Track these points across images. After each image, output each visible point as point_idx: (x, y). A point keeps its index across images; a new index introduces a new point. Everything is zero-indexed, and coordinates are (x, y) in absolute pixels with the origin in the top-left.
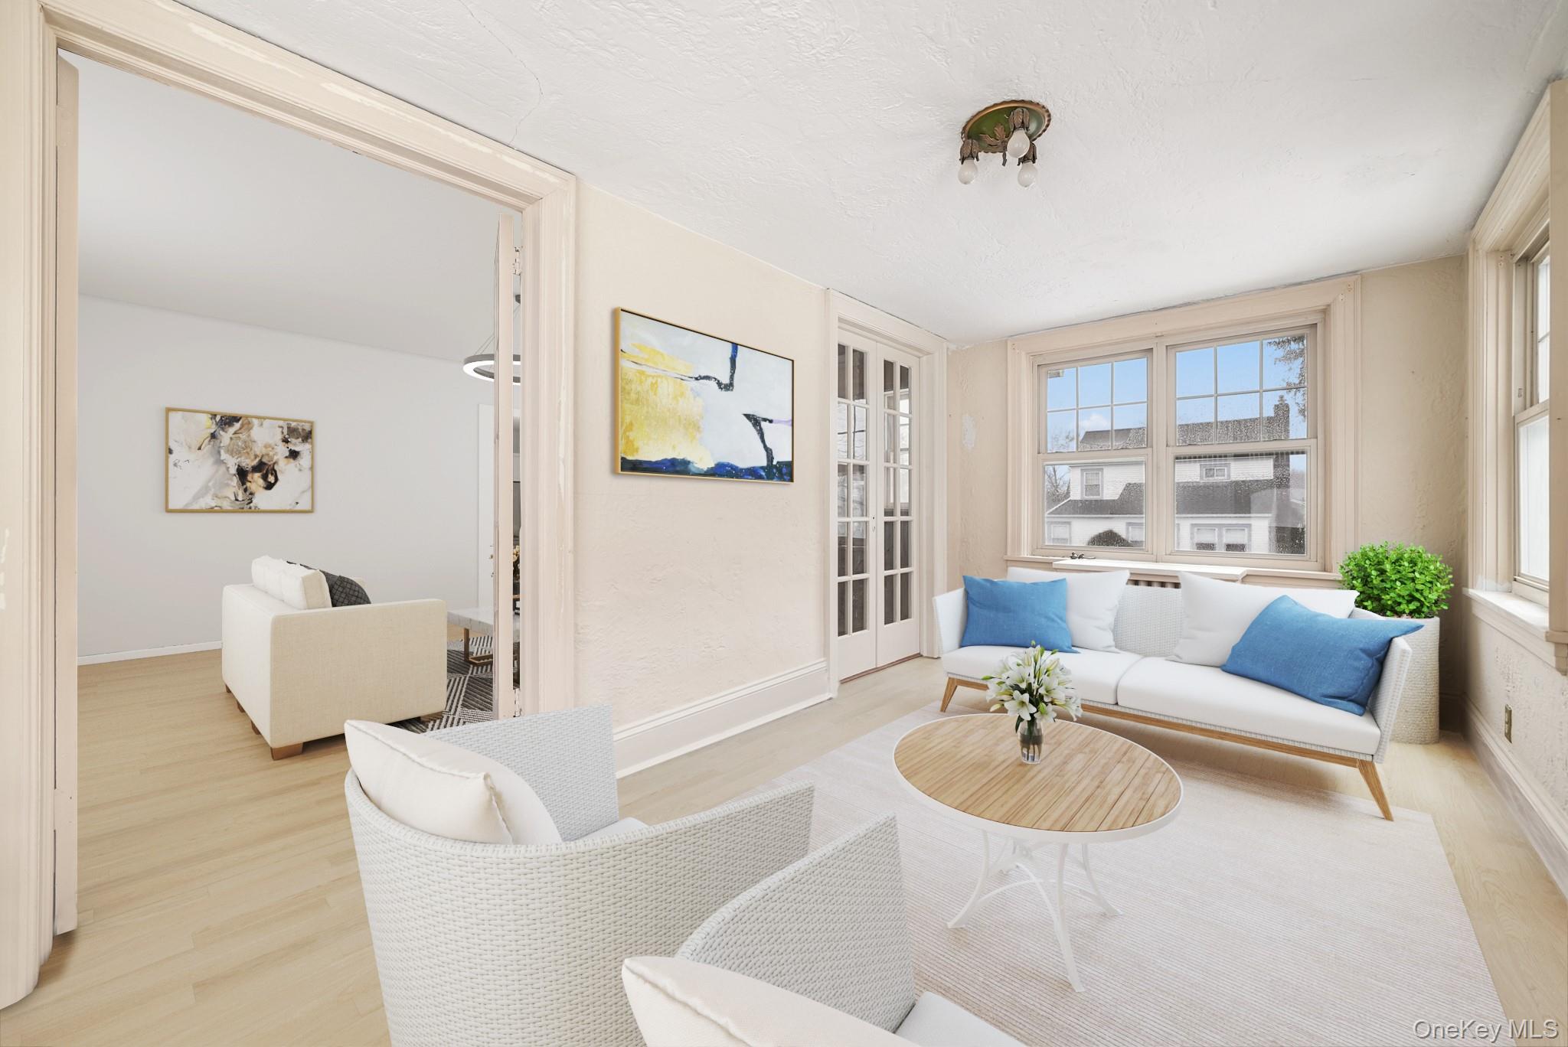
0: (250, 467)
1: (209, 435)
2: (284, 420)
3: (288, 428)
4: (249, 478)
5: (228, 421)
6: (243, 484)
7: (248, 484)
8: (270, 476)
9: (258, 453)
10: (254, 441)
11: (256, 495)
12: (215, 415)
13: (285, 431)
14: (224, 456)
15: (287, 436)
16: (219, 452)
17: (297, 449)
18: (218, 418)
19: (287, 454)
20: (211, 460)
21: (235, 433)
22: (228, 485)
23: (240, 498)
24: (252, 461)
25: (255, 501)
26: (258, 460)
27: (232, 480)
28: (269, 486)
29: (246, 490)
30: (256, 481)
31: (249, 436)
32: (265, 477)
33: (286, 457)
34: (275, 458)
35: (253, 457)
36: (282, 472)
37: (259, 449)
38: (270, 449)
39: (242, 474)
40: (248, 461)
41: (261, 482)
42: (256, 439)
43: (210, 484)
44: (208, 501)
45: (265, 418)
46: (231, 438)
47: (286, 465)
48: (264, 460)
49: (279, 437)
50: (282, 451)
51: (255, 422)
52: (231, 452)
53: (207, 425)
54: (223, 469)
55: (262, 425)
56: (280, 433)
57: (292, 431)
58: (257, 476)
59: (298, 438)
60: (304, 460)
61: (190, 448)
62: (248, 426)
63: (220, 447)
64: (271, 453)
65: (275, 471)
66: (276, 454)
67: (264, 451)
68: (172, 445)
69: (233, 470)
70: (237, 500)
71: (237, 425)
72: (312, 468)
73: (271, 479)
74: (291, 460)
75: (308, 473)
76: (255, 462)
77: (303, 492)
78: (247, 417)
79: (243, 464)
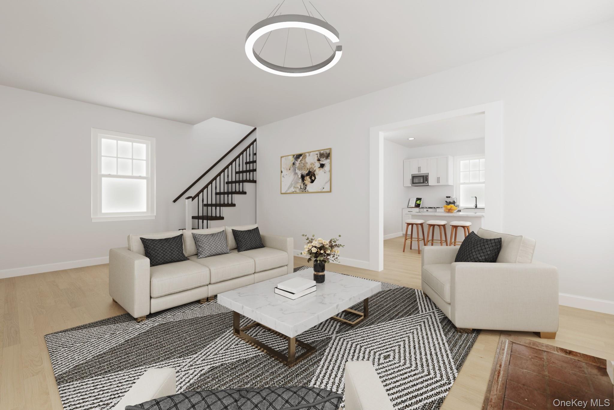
0: (305, 174)
1: (292, 164)
2: (318, 151)
3: (320, 154)
4: (305, 179)
5: (298, 156)
6: (303, 181)
7: (305, 181)
8: (313, 177)
9: (308, 168)
10: (307, 163)
11: (308, 186)
12: (294, 155)
13: (319, 156)
14: (297, 171)
15: (319, 158)
16: (295, 170)
17: (323, 163)
18: (295, 156)
19: (319, 166)
20: (293, 174)
21: (301, 161)
22: (298, 182)
23: (302, 188)
24: (306, 171)
25: (307, 188)
26: (308, 170)
27: (299, 180)
28: (312, 181)
29: (304, 184)
30: (308, 179)
31: (305, 161)
32: (311, 178)
33: (319, 168)
34: (315, 169)
35: (306, 170)
36: (317, 175)
37: (308, 166)
38: (313, 165)
39: (303, 177)
40: (305, 172)
41: (309, 180)
42: (307, 162)
43: (293, 183)
44: (292, 189)
45: (311, 152)
46: (299, 163)
47: (319, 171)
48: (310, 170)
49: (316, 159)
50: (318, 165)
51: (307, 154)
52: (299, 169)
53: (291, 159)
54: (296, 176)
55: (309, 155)
56: (317, 157)
57: (322, 155)
58: (308, 177)
59: (324, 158)
60: (327, 168)
61: (287, 169)
62: (305, 157)
63: (296, 168)
64: (313, 167)
65: (315, 174)
66: (315, 167)
67: (310, 166)
68: (283, 170)
69: (300, 176)
70: (301, 188)
71: (301, 158)
72: (330, 171)
73: (313, 178)
74: (321, 169)
75: (328, 174)
76: (307, 172)
77: (326, 183)
78: (304, 153)
79: (303, 173)
